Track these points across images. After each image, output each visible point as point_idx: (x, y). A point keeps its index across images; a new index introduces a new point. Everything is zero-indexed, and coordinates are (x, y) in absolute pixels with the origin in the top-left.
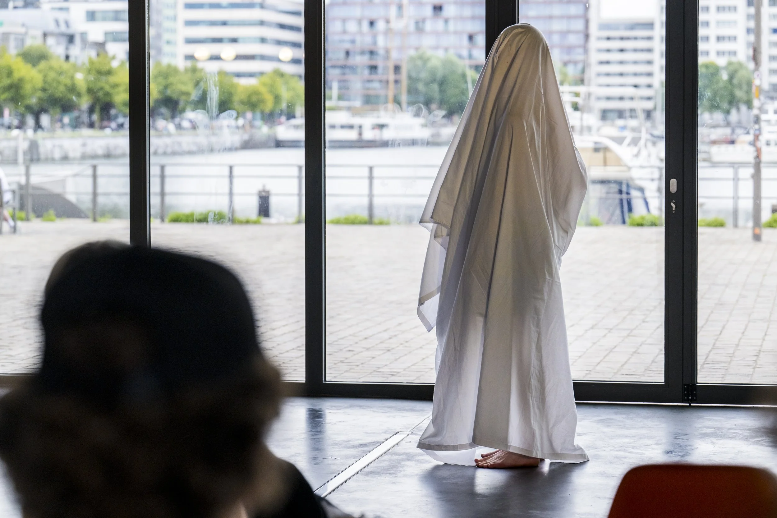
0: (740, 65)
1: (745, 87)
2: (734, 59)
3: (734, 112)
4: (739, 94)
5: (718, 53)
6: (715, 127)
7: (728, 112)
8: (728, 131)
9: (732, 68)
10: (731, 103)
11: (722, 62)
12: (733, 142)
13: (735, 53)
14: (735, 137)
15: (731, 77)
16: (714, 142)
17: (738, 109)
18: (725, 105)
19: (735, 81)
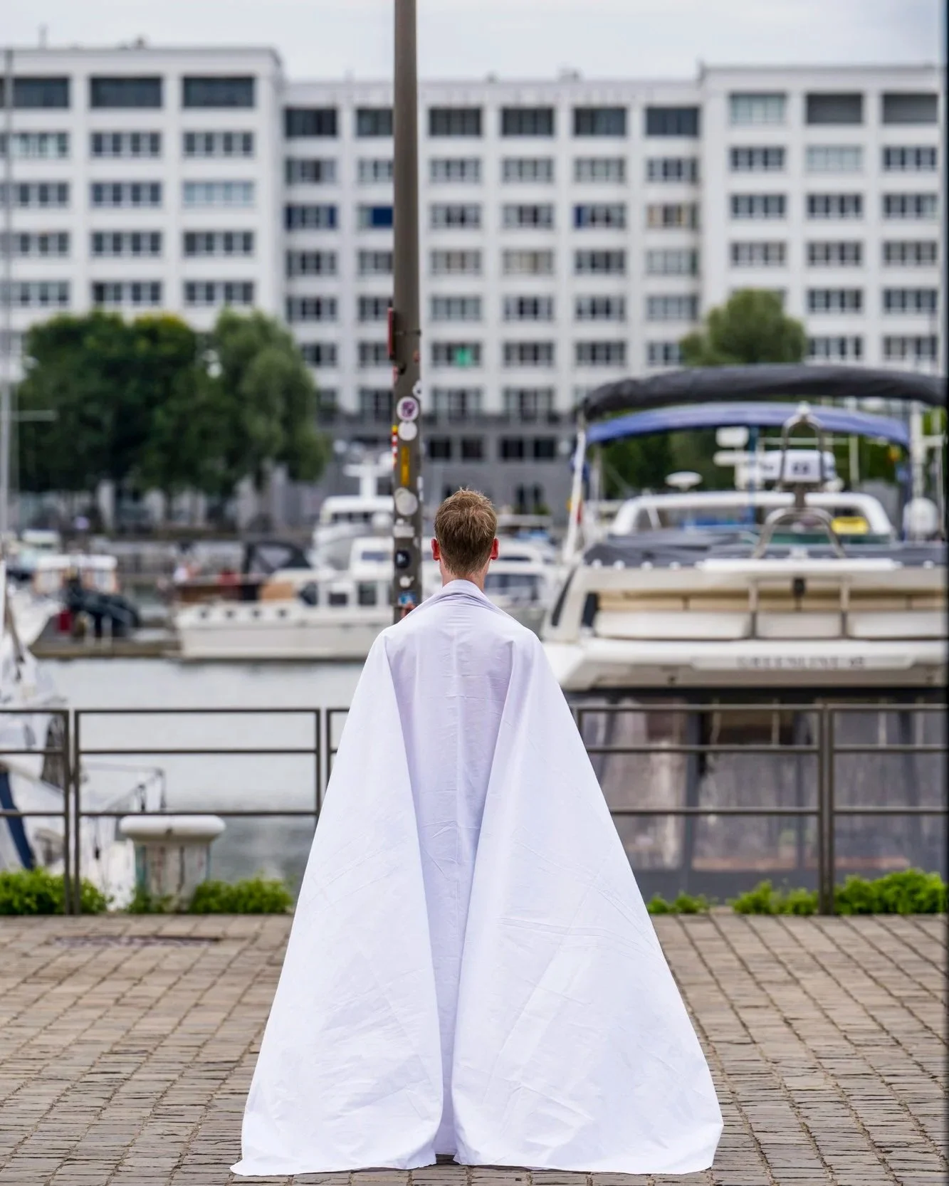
0: (263, 327)
1: (279, 405)
2: (241, 311)
3: (245, 487)
4: (261, 426)
5: (191, 291)
6: (186, 540)
7: (227, 490)
8: (233, 552)
9: (233, 341)
10: (234, 458)
11: (203, 319)
12: (249, 593)
13: (246, 291)
14: (255, 576)
15: (234, 373)
16: (191, 593)
17: (260, 482)
18: (217, 465)
19: (247, 386)
